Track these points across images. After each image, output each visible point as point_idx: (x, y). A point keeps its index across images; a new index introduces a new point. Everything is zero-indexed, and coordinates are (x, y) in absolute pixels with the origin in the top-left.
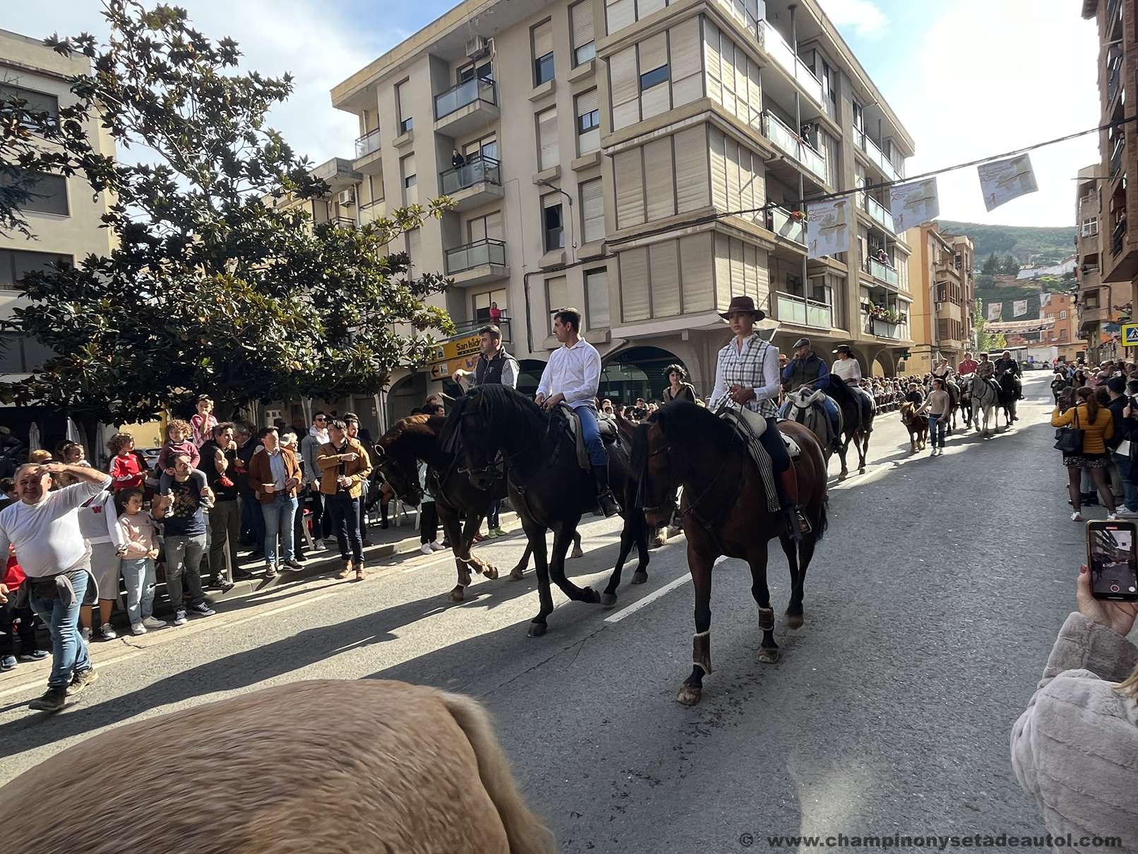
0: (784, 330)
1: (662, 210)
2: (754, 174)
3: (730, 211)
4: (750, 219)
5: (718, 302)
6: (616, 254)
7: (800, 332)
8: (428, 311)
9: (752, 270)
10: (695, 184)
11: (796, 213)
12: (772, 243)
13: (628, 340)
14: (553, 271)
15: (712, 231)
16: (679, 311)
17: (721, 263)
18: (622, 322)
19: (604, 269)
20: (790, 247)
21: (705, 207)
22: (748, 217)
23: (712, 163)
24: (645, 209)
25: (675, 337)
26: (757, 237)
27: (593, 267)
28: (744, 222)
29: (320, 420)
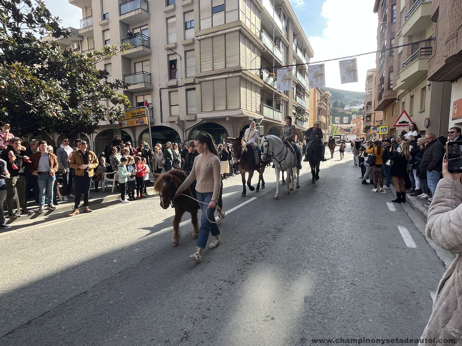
0: (265, 120)
1: (220, 66)
2: (256, 55)
3: (247, 69)
4: (254, 74)
5: (241, 106)
6: (200, 83)
7: (271, 121)
8: (118, 96)
9: (254, 94)
10: (234, 56)
11: (271, 74)
12: (262, 84)
13: (204, 119)
14: (172, 88)
15: (240, 76)
16: (225, 108)
17: (243, 90)
18: (202, 112)
19: (194, 89)
20: (269, 87)
21: (237, 66)
22: (253, 72)
23: (241, 48)
24: (213, 64)
25: (223, 119)
26: (257, 81)
27: (190, 87)
28: (252, 74)
29: (65, 141)
